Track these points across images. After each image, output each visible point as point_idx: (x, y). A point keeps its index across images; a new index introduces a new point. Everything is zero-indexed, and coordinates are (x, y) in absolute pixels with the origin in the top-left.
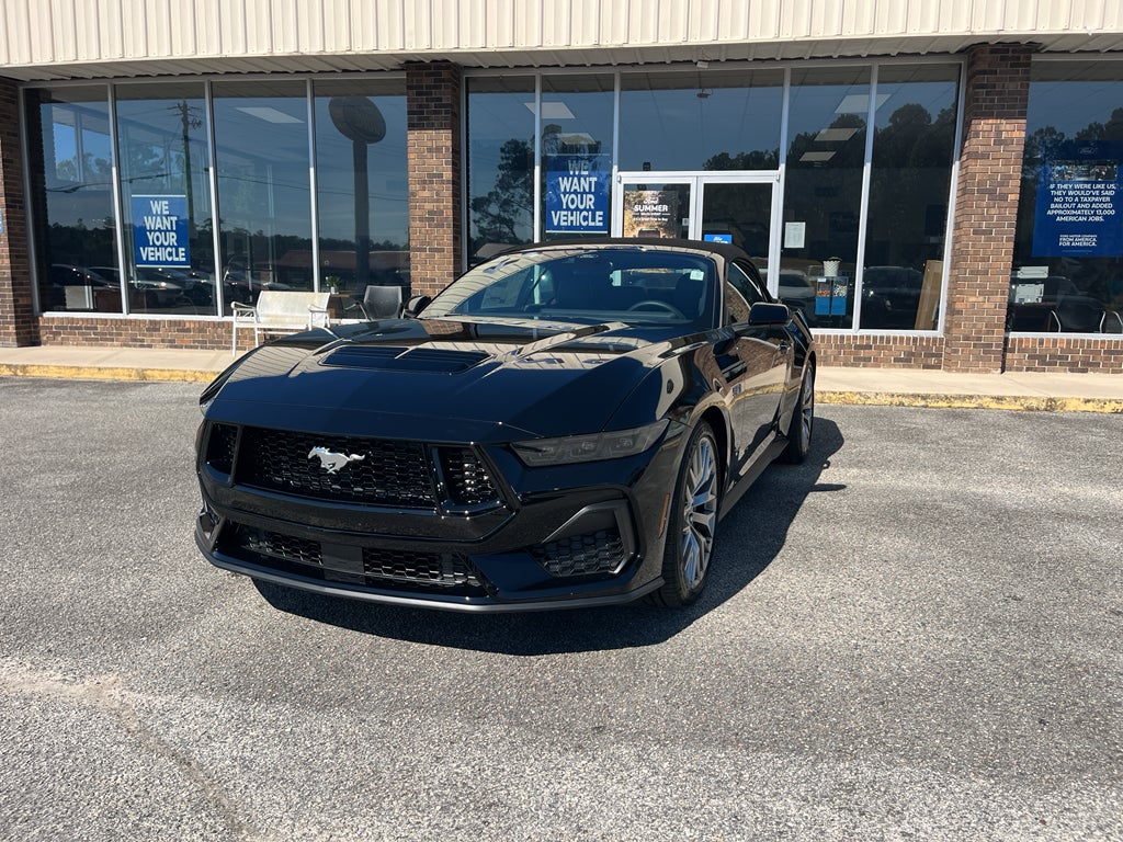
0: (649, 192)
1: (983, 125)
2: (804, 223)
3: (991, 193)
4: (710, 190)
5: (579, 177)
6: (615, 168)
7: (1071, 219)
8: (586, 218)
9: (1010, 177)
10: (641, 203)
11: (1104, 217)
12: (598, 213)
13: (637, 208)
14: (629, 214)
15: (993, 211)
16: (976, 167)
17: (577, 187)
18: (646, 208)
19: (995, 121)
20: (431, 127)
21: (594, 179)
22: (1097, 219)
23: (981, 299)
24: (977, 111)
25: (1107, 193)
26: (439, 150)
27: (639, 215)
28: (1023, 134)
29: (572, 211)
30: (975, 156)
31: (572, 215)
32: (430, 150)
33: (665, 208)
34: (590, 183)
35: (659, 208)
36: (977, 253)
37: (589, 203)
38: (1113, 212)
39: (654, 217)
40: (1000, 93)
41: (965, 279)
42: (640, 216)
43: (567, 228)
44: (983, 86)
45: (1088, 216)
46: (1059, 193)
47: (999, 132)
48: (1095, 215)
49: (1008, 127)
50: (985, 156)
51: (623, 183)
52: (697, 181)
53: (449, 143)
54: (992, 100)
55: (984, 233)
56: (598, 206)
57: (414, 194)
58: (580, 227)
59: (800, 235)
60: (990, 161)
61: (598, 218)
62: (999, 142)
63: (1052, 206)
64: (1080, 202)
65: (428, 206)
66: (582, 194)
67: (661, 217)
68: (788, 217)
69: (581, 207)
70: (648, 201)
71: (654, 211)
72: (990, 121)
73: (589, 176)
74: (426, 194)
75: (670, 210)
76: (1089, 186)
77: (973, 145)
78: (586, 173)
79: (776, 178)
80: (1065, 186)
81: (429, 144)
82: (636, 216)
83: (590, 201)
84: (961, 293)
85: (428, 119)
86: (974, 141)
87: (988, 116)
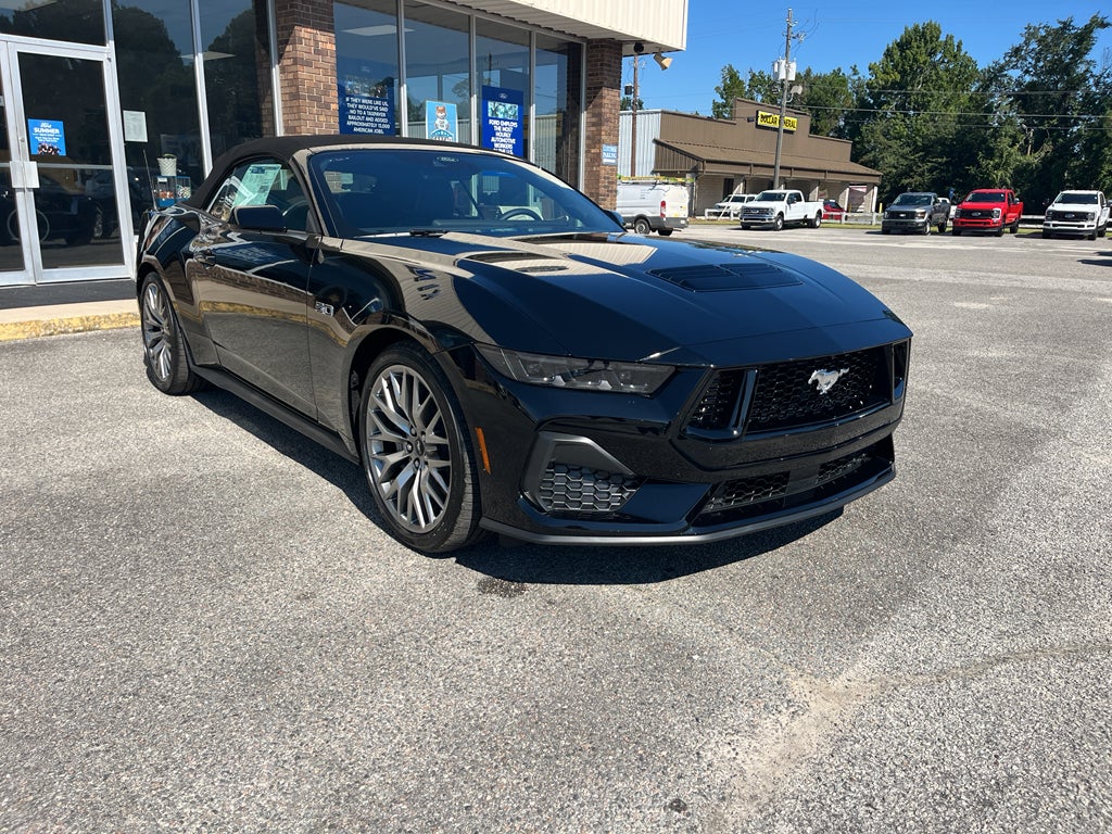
1: (304, 33)
2: (143, 113)
3: (318, 100)
7: (364, 130)
9: (329, 87)
11: (384, 130)
15: (322, 118)
16: (304, 73)
19: (312, 31)
22: (380, 131)
24: (296, 18)
25: (383, 109)
28: (334, 48)
30: (298, 62)
38: (388, 126)
45: (374, 129)
46: (352, 106)
47: (316, 42)
48: (378, 128)
49: (323, 38)
50: (308, 64)
52: (9, 47)
54: (308, 10)
59: (141, 127)
60: (312, 70)
62: (318, 52)
63: (350, 117)
64: (366, 116)
72: (309, 30)
76: (370, 102)
77: (298, 50)
80: (356, 100)
86: (299, 47)
87: (307, 24)
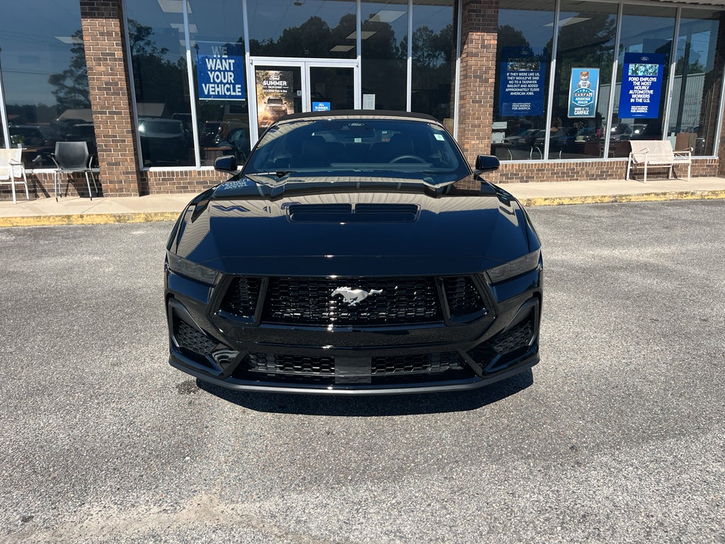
0: (273, 72)
1: (475, 36)
3: (480, 77)
4: (314, 71)
5: (221, 59)
6: (247, 54)
7: (519, 94)
8: (228, 90)
9: (490, 68)
10: (268, 79)
11: (534, 92)
12: (237, 86)
13: (265, 83)
14: (260, 88)
15: (482, 89)
16: (472, 61)
17: (220, 67)
18: (272, 83)
19: (481, 34)
20: (101, 16)
21: (232, 61)
22: (530, 93)
23: (477, 142)
24: (470, 27)
25: (535, 78)
26: (109, 34)
27: (266, 88)
28: (496, 42)
29: (218, 84)
30: (470, 55)
31: (218, 87)
32: (102, 34)
33: (285, 83)
34: (230, 64)
35: (280, 83)
36: (474, 114)
37: (230, 78)
38: (538, 90)
39: (278, 89)
40: (483, 16)
41: (469, 130)
42: (268, 89)
43: (215, 96)
44: (474, 11)
45: (526, 92)
46: (511, 78)
47: (483, 40)
48: (529, 91)
49: (488, 37)
50: (476, 55)
51: (254, 64)
52: (306, 65)
53: (118, 29)
54: (479, 20)
55: (477, 102)
56: (237, 80)
57: (91, 69)
58: (225, 96)
59: (372, 103)
60: (479, 58)
61: (237, 90)
62: (483, 46)
63: (508, 86)
64: (522, 83)
65: (104, 78)
66: (224, 71)
67: (282, 89)
68: (364, 91)
69: (225, 81)
70: (273, 78)
71: (277, 85)
72: (479, 34)
73: (228, 59)
74: (102, 68)
75: (288, 85)
76: (526, 74)
77: (470, 47)
78: (226, 56)
79: (355, 64)
80: (514, 74)
81: (101, 29)
82: (264, 89)
83: (230, 77)
84: (467, 138)
85: (98, 9)
86: (470, 45)
87: (477, 30)
